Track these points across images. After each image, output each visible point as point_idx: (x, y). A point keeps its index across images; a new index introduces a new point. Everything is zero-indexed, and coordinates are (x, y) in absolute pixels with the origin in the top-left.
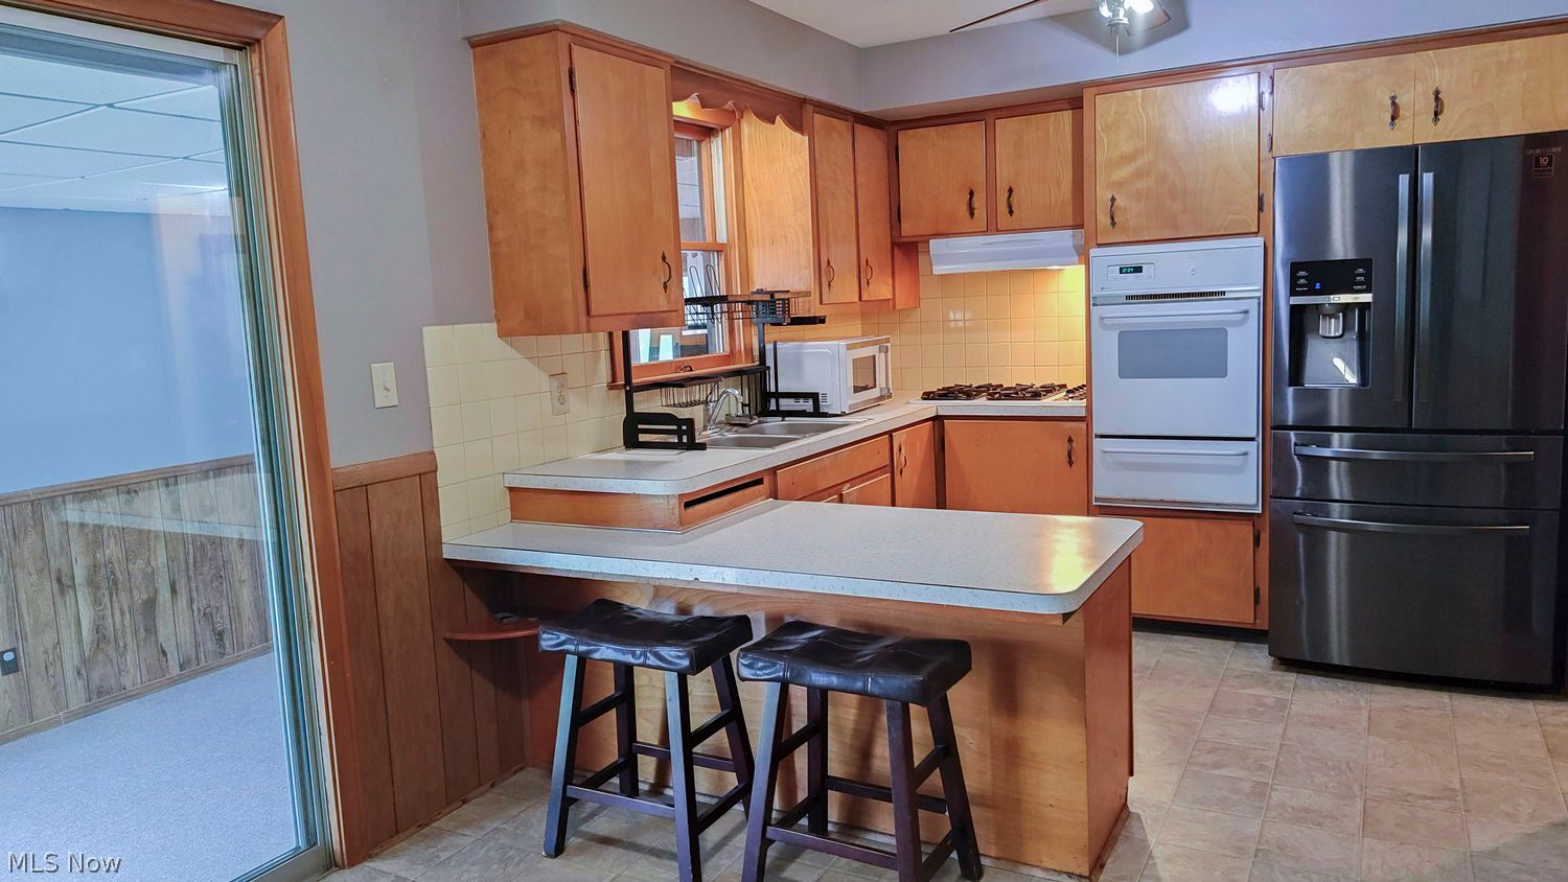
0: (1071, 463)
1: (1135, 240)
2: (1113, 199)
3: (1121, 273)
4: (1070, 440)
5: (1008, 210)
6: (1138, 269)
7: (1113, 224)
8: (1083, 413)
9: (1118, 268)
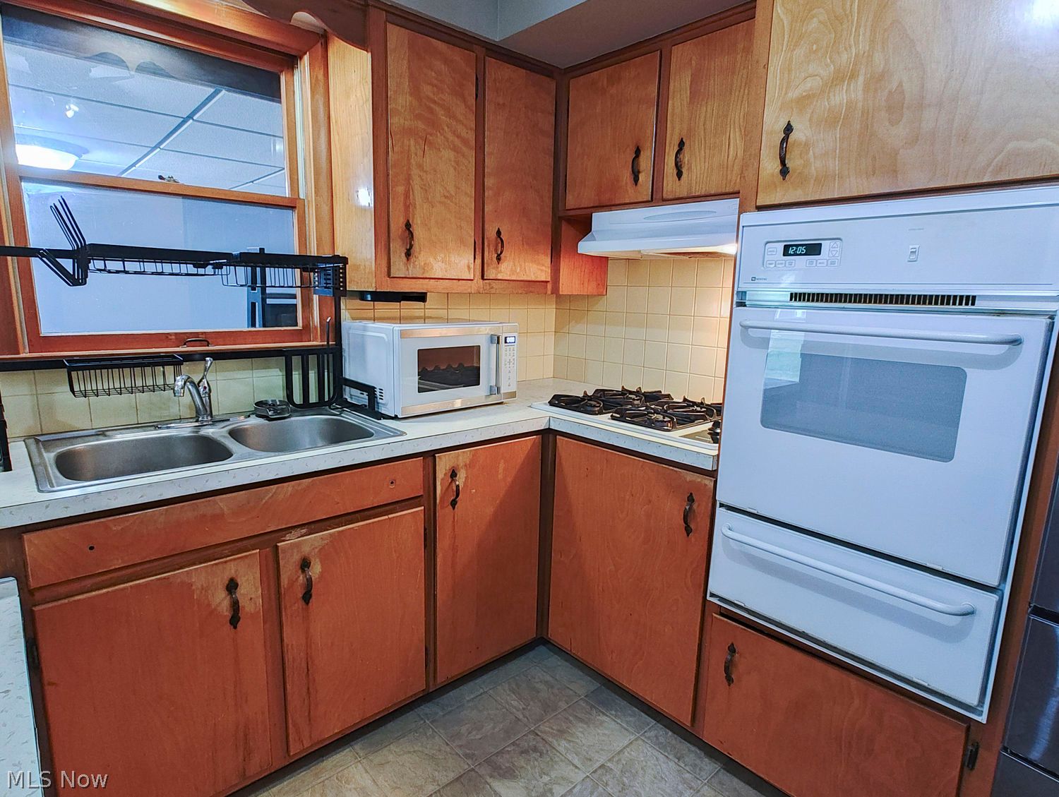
0: (688, 530)
1: (817, 197)
2: (789, 129)
3: (786, 253)
4: (691, 499)
5: (675, 172)
6: (813, 249)
7: (784, 171)
8: (709, 466)
9: (781, 247)
